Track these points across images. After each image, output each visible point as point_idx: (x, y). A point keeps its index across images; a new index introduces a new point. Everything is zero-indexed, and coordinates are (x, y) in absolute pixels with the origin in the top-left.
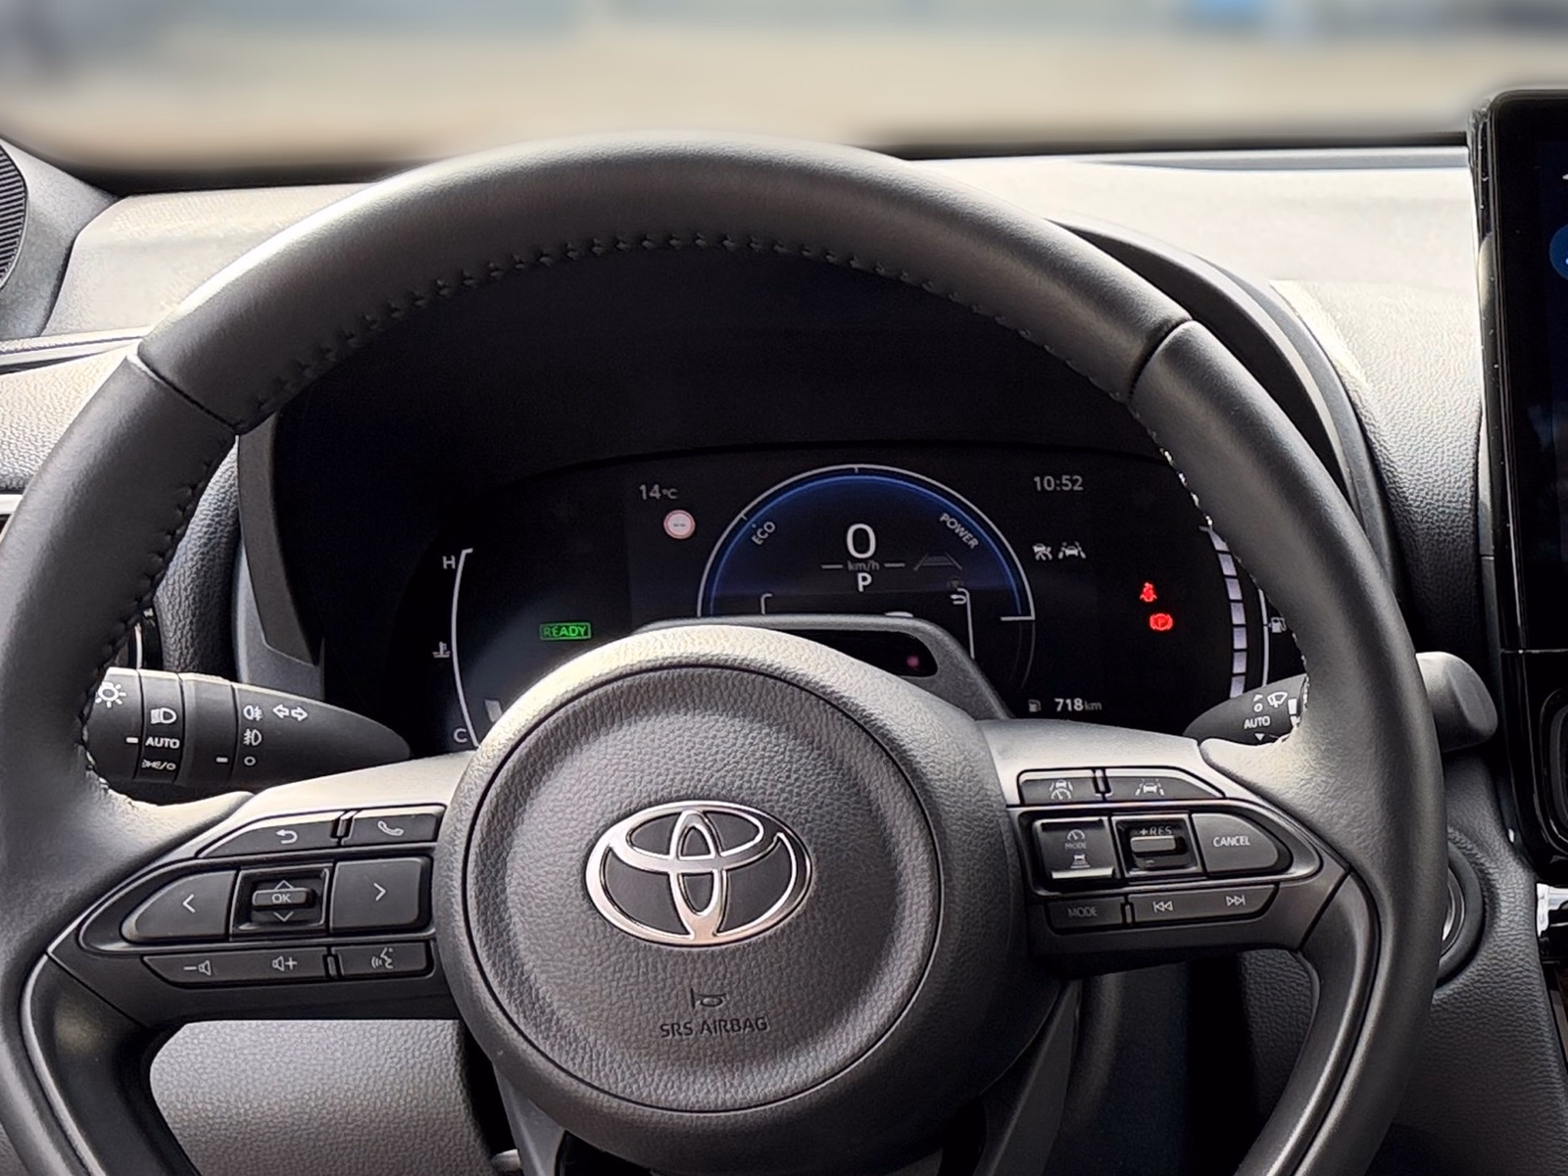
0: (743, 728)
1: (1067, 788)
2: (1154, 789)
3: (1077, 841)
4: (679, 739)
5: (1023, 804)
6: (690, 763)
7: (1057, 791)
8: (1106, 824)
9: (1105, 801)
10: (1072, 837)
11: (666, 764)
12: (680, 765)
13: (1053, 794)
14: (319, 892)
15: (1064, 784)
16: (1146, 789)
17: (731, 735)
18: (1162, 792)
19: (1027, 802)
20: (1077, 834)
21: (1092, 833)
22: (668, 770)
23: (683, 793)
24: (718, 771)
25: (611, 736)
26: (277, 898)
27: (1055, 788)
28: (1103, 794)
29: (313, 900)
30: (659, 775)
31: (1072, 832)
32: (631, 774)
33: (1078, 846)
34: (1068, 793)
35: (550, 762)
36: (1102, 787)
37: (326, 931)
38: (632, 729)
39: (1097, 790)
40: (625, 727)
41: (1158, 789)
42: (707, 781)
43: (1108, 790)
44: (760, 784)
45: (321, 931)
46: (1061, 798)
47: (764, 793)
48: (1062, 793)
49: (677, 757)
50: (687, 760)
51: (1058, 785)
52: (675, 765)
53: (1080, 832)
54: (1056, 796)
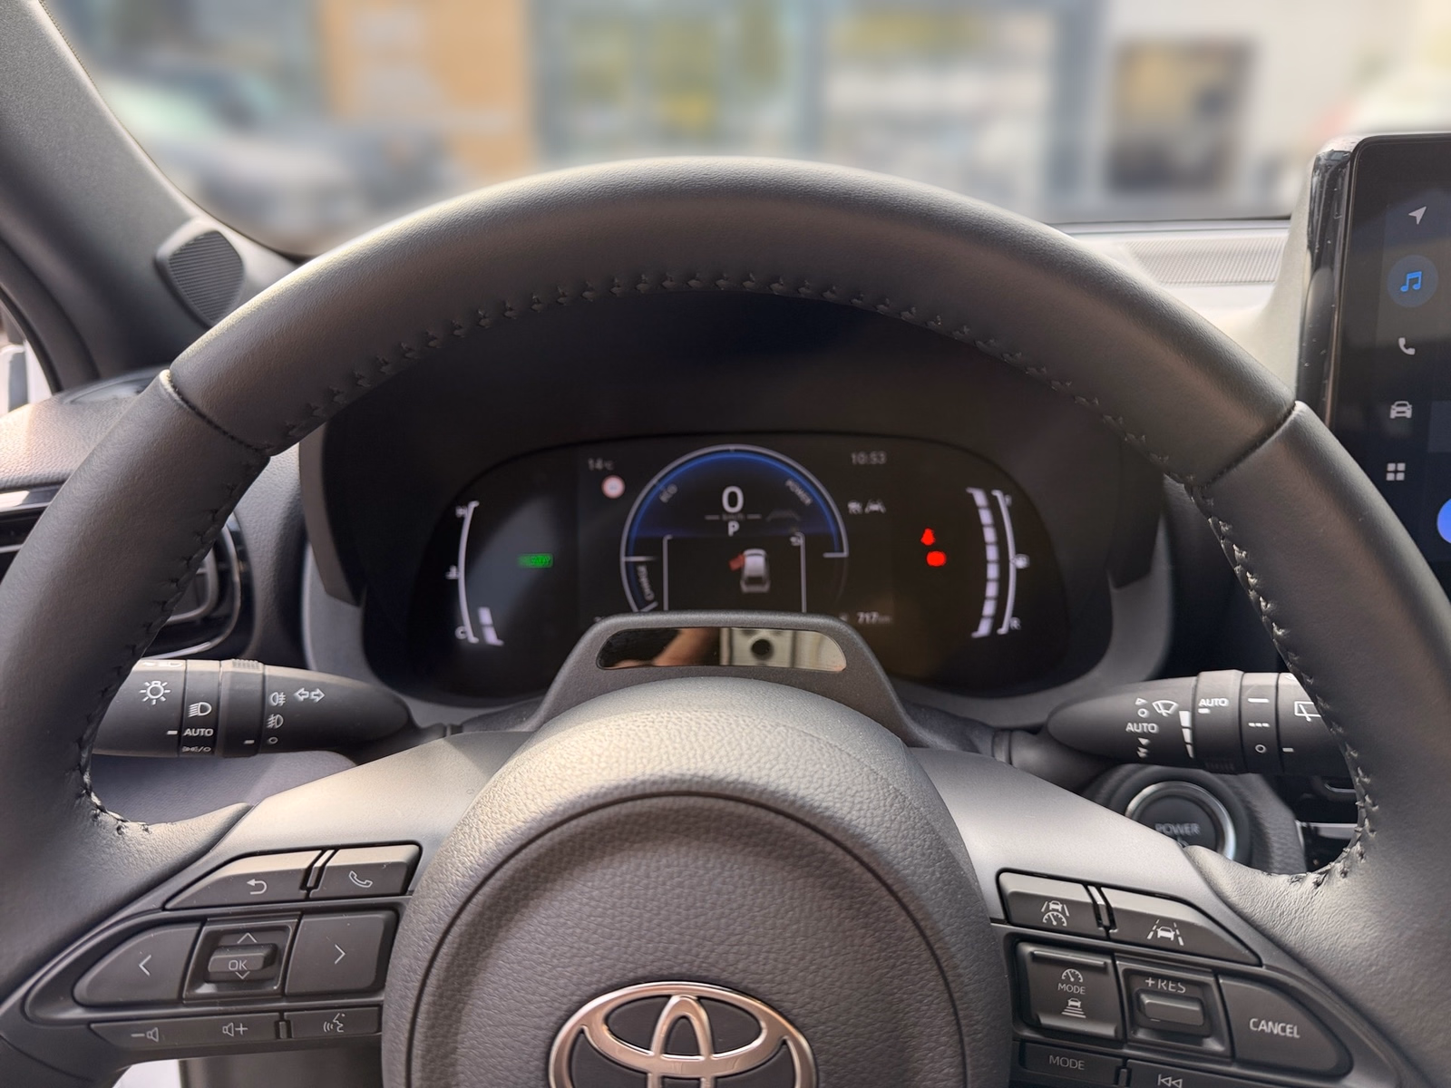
0: (753, 878)
1: (1063, 912)
2: (1171, 935)
3: (1073, 984)
4: (678, 891)
5: (1008, 920)
6: (688, 928)
7: (1050, 914)
8: (1111, 969)
9: (1108, 938)
10: (1067, 976)
11: (659, 925)
12: (676, 929)
13: (1046, 917)
14: (280, 946)
15: (1059, 907)
16: (1161, 933)
17: (739, 891)
18: (1181, 943)
19: (1015, 917)
20: (1073, 975)
21: (1093, 976)
22: (661, 935)
23: (676, 970)
24: (722, 943)
25: (599, 872)
26: (233, 965)
27: (1048, 910)
28: (1107, 929)
29: (273, 957)
30: (650, 941)
31: (1068, 971)
32: (617, 934)
33: (1074, 989)
34: (1064, 920)
35: (526, 897)
36: (1106, 921)
37: (282, 995)
38: (624, 868)
39: (1099, 924)
40: (616, 864)
41: (1176, 936)
42: (707, 957)
43: (1113, 924)
44: (768, 967)
45: (274, 993)
46: (1055, 923)
47: (772, 981)
48: (1056, 918)
49: (674, 917)
50: (684, 924)
51: (1052, 906)
52: (670, 928)
53: (1077, 972)
54: (1049, 920)
